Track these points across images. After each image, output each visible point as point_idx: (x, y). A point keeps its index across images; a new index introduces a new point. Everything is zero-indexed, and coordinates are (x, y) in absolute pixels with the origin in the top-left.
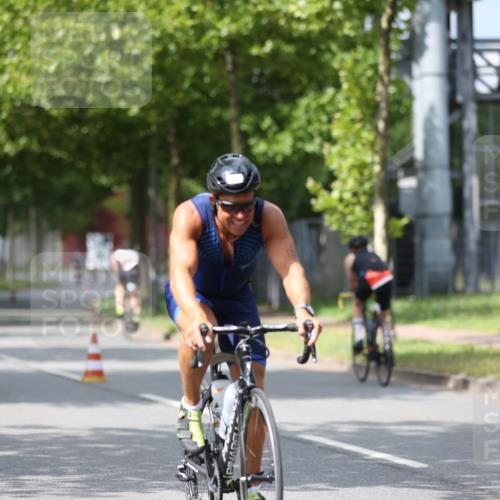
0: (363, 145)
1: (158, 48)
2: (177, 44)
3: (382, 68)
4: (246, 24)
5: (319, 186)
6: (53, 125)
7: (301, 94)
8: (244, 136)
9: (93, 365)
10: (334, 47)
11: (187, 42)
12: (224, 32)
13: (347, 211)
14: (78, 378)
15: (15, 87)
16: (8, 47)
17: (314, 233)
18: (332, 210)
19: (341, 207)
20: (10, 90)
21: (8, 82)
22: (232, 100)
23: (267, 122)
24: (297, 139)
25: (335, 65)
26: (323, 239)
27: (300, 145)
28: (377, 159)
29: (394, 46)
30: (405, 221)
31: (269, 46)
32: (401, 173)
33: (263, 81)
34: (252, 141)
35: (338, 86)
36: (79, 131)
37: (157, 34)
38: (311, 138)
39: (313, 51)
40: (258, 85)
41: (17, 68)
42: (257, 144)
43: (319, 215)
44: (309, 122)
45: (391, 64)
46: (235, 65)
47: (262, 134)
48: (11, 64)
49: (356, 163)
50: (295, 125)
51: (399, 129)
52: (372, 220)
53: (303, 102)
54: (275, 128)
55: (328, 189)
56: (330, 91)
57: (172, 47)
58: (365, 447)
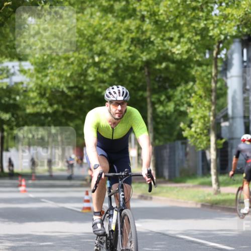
0: (205, 107)
1: (115, 66)
2: (124, 64)
3: (213, 74)
4: (154, 55)
5: (186, 126)
6: (69, 99)
7: (179, 85)
8: (153, 104)
9: (86, 205)
10: (192, 65)
11: (128, 63)
12: (144, 59)
13: (198, 137)
14: (80, 210)
15: (52, 83)
16: (49, 65)
17: (184, 146)
18: (192, 136)
19: (195, 135)
20: (50, 84)
21: (49, 81)
22: (148, 88)
23: (163, 98)
24: (176, 105)
25: (193, 72)
26: (188, 149)
27: (178, 107)
28: (211, 114)
29: (219, 64)
30: (224, 141)
31: (164, 65)
32: (222, 120)
33: (161, 80)
34: (157, 106)
35: (194, 81)
36: (80, 102)
37: (115, 59)
38: (183, 104)
39: (183, 67)
40: (159, 81)
41: (53, 74)
42: (159, 107)
43: (186, 138)
44: (182, 97)
45: (217, 72)
46: (149, 73)
47: (161, 103)
48: (50, 73)
49: (202, 116)
50: (176, 99)
51: (222, 100)
52: (209, 141)
53: (179, 89)
54: (166, 100)
55: (190, 127)
56: (191, 84)
57: (121, 65)
58: (207, 241)
